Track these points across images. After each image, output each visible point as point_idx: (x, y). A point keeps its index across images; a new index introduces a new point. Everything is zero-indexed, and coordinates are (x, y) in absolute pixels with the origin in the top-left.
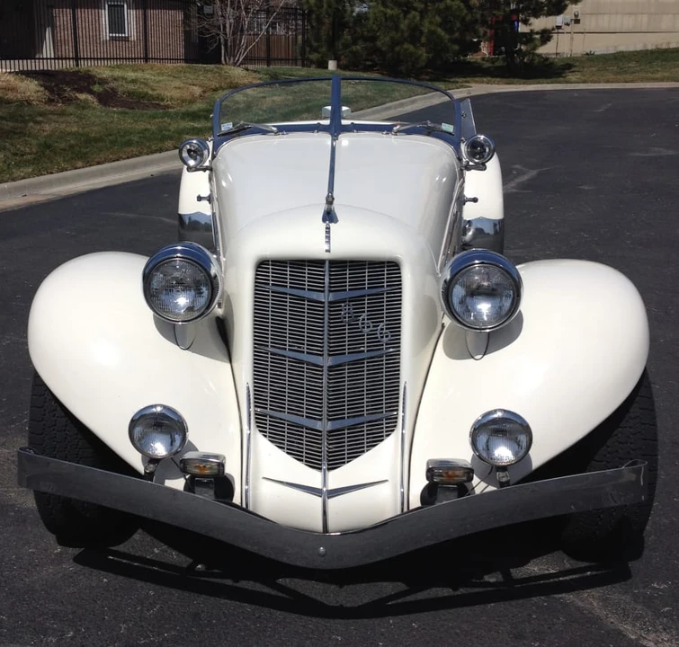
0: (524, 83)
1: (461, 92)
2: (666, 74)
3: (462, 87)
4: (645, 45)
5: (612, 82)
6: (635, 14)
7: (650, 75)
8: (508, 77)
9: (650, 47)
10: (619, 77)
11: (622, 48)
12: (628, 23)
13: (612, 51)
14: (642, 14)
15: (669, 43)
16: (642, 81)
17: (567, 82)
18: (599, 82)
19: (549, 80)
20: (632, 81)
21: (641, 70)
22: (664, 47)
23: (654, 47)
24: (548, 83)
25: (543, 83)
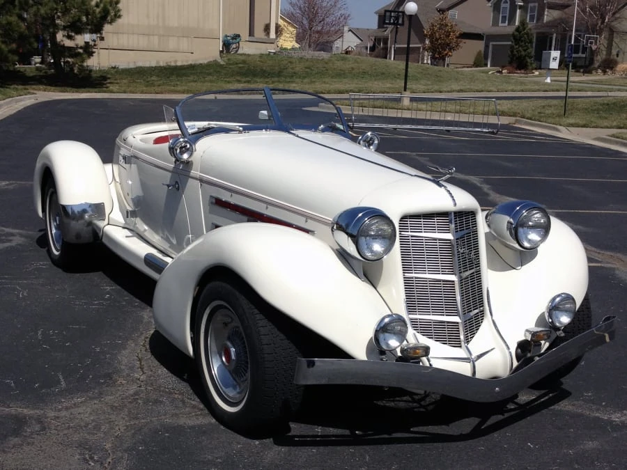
0: (77, 92)
1: (30, 99)
2: (186, 88)
3: (29, 93)
4: (158, 62)
5: (146, 93)
6: (148, 35)
7: (173, 88)
8: (62, 86)
9: (162, 64)
10: (148, 88)
11: (140, 64)
12: (142, 42)
13: (132, 66)
14: (153, 35)
15: (176, 61)
16: (168, 93)
17: (112, 92)
18: (136, 93)
19: (96, 90)
20: (161, 93)
21: (164, 84)
22: (173, 64)
23: (165, 65)
24: (96, 92)
25: (92, 92)
